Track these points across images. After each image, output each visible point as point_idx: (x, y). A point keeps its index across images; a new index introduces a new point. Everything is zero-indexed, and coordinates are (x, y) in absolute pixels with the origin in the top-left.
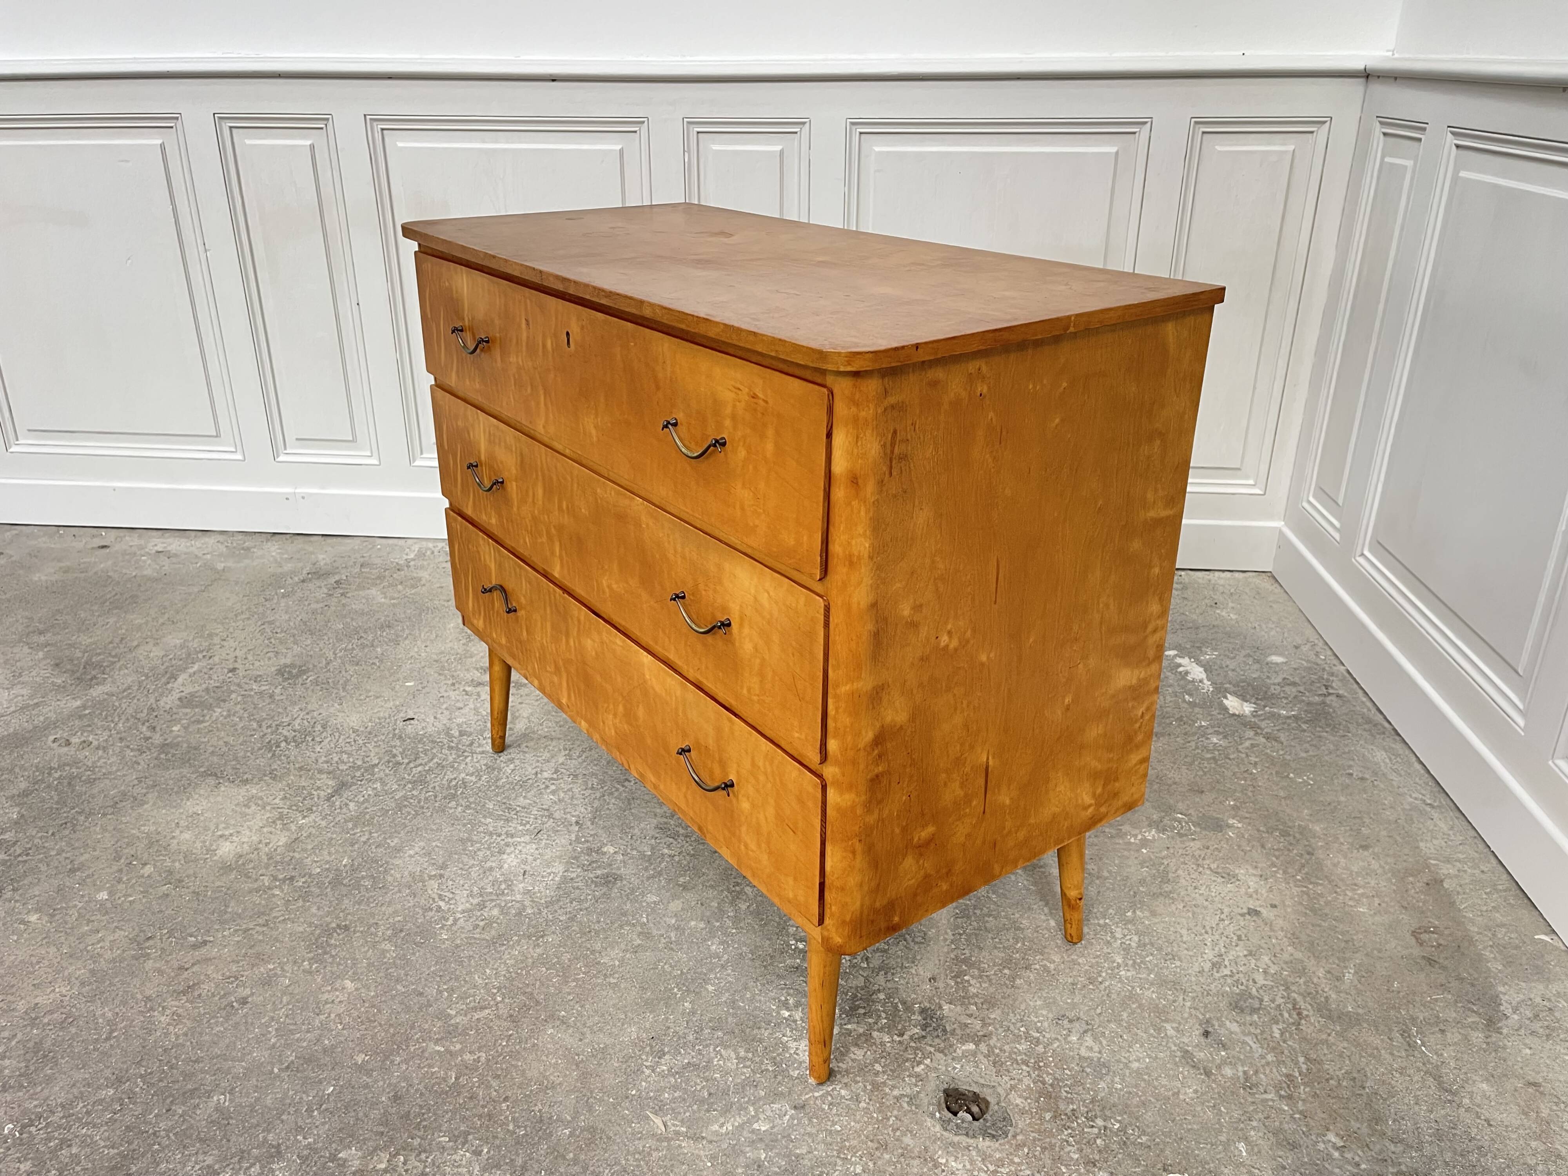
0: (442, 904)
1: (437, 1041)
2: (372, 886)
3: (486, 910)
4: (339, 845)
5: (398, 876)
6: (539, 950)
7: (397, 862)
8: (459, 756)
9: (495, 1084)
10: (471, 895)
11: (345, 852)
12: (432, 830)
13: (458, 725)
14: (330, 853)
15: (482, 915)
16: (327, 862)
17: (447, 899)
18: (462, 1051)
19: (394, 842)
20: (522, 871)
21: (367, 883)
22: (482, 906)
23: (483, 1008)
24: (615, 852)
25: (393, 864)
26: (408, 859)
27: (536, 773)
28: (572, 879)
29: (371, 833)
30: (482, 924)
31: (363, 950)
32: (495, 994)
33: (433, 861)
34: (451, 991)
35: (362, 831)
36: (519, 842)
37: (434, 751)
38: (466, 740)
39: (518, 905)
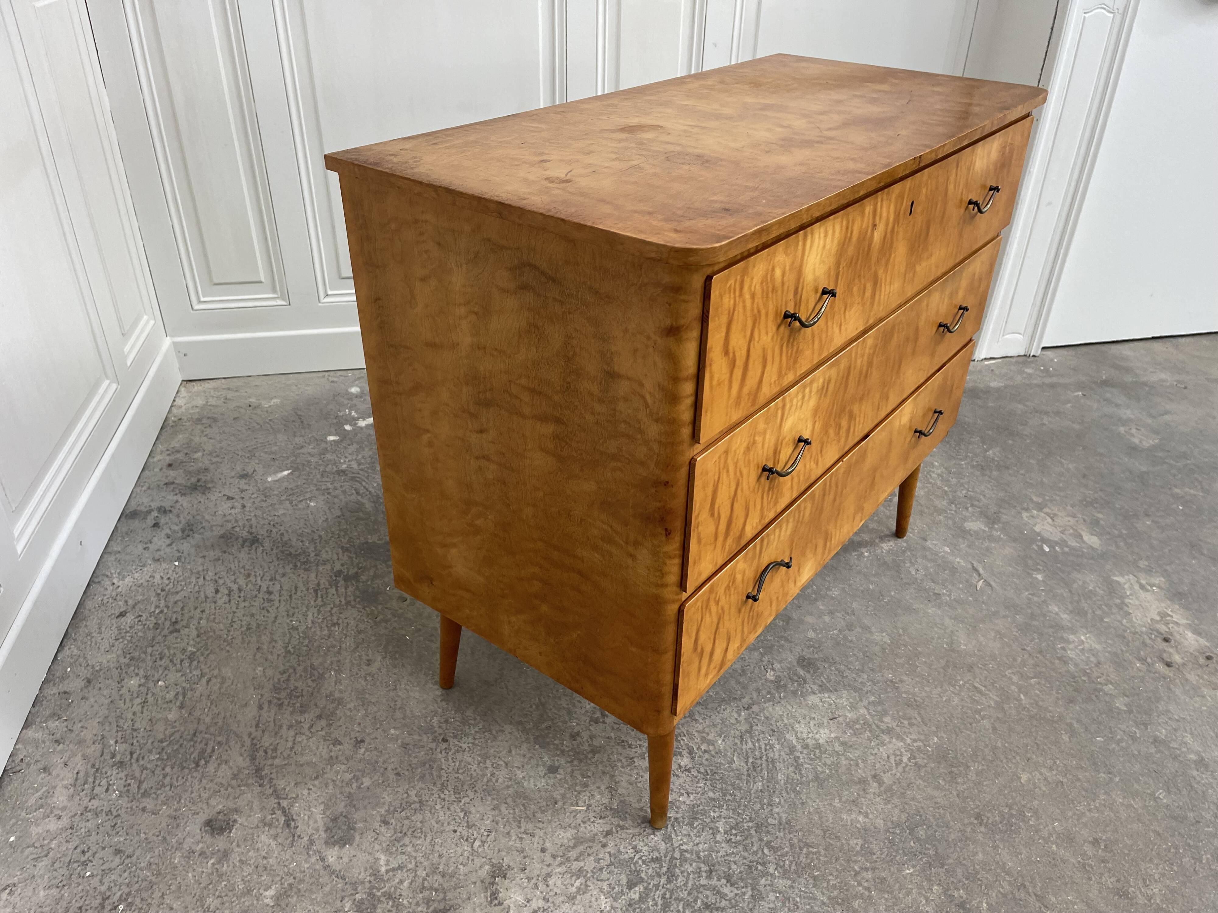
0: (905, 759)
1: (1020, 700)
2: (922, 825)
3: (890, 726)
4: (891, 893)
5: (897, 811)
6: (905, 678)
7: (880, 823)
8: (684, 860)
9: (1019, 659)
10: (883, 744)
11: (896, 880)
12: (821, 818)
13: (615, 899)
14: (909, 893)
15: (897, 726)
16: (920, 887)
17: (898, 758)
18: (1013, 683)
19: (856, 843)
20: (831, 722)
21: (921, 833)
22: (889, 731)
23: (976, 688)
24: (773, 669)
25: (885, 824)
26: (871, 816)
27: (688, 770)
28: (821, 686)
29: (857, 874)
30: (906, 722)
31: (988, 790)
32: (960, 686)
33: (861, 793)
34: (978, 712)
35: (860, 884)
36: (798, 738)
37: (684, 895)
38: (647, 871)
39: (871, 708)
